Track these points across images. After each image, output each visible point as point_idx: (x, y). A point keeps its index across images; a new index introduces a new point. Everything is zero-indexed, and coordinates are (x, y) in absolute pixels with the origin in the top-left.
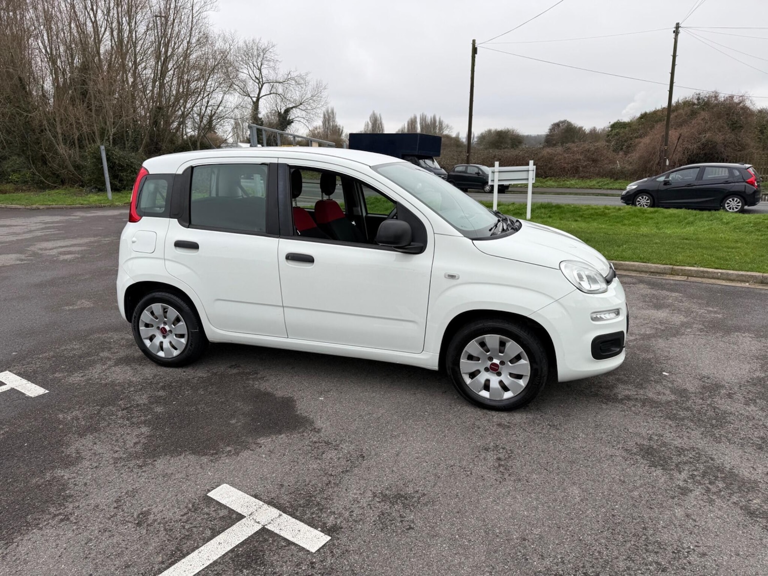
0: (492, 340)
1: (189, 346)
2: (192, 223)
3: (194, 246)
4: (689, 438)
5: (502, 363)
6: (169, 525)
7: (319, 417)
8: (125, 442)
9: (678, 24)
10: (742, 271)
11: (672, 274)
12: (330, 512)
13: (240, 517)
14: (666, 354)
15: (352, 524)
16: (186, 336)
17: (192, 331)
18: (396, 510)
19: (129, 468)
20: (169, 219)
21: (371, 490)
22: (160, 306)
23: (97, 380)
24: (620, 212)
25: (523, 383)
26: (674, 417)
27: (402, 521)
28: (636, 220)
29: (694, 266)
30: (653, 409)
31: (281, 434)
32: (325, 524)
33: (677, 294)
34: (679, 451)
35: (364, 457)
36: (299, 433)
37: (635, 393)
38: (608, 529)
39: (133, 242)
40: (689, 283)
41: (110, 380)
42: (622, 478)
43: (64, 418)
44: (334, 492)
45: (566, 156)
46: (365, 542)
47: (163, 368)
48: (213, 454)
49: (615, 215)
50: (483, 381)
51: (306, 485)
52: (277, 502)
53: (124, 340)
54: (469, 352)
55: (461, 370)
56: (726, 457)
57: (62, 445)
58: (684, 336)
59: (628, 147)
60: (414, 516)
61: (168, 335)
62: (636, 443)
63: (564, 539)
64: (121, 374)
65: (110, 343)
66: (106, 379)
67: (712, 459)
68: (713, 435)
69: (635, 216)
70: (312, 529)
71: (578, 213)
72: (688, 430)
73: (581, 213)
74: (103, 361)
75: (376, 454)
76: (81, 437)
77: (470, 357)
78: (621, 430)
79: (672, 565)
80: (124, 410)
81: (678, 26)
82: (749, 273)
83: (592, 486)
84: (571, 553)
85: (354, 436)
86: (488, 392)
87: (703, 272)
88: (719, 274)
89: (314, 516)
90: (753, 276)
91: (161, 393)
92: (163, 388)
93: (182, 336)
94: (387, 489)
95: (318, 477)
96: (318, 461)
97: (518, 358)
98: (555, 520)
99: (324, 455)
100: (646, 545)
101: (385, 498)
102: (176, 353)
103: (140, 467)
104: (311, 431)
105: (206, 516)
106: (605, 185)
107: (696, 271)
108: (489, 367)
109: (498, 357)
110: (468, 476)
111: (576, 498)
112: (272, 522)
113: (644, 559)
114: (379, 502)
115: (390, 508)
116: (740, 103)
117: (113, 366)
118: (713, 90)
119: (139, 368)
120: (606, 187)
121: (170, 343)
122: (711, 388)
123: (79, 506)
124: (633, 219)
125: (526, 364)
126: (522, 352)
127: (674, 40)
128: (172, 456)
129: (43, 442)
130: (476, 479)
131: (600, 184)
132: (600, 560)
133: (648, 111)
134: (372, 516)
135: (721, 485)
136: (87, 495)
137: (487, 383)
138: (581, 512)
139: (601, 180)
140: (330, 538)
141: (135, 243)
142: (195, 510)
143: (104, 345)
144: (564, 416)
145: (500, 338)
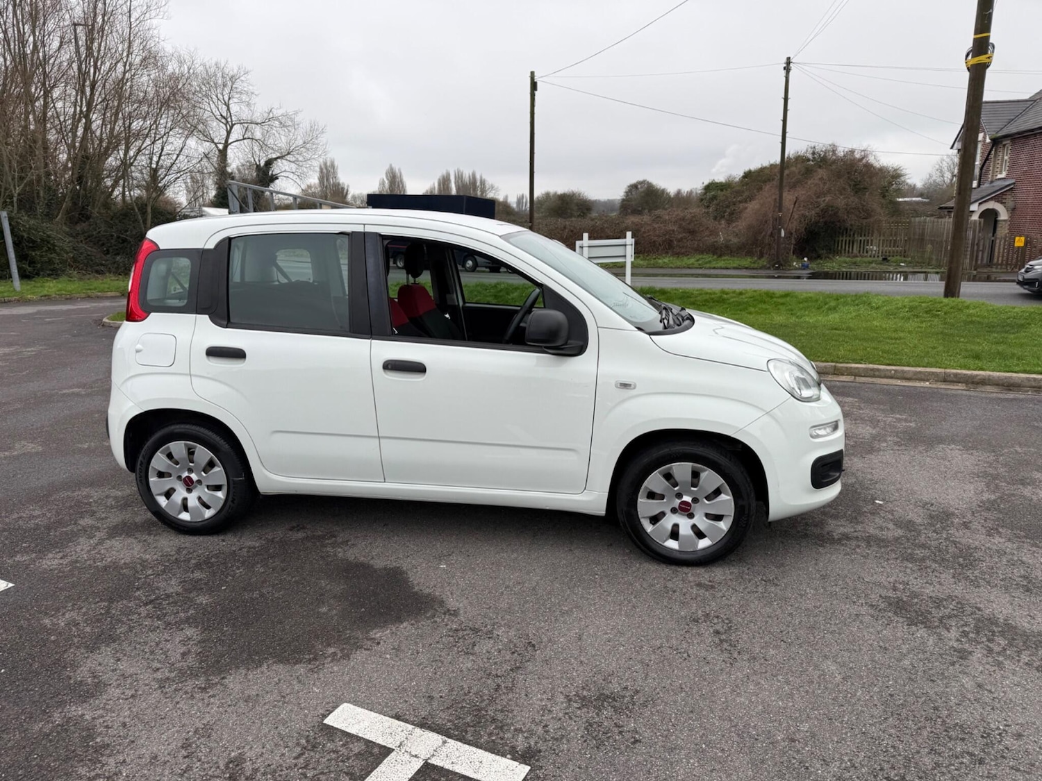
0: (682, 470)
1: (229, 502)
2: (232, 321)
3: (237, 354)
4: (940, 584)
5: (695, 500)
6: (280, 775)
7: (448, 593)
8: (165, 653)
9: (788, 59)
10: (919, 366)
11: (835, 374)
12: (516, 730)
13: (386, 751)
14: (869, 476)
15: (553, 744)
16: (225, 489)
17: (235, 479)
18: (606, 717)
19: (186, 693)
20: (195, 315)
21: (561, 693)
22: (183, 445)
23: (88, 562)
24: (741, 297)
25: (724, 526)
26: (910, 558)
27: (620, 733)
28: (764, 306)
29: (861, 363)
30: (883, 550)
31: (402, 623)
32: (513, 748)
33: (851, 399)
34: (935, 602)
35: (534, 646)
36: (428, 618)
37: (852, 530)
38: (892, 715)
39: (138, 351)
40: (858, 385)
41: (109, 560)
42: (881, 644)
43: (53, 624)
44: (510, 700)
45: (656, 226)
46: (580, 768)
47: (187, 536)
48: (310, 660)
49: (737, 301)
50: (669, 527)
51: (466, 695)
52: (433, 723)
53: (111, 499)
54: (650, 488)
55: (639, 513)
56: (994, 605)
57: (65, 667)
58: (881, 453)
59: (731, 214)
60: (634, 723)
61: (196, 487)
62: (880, 596)
63: (842, 734)
64: (125, 550)
65: (90, 504)
66: (102, 559)
67: (979, 609)
68: (967, 578)
69: (761, 302)
70: (498, 757)
71: (689, 299)
72: (935, 573)
73: (692, 300)
74: (88, 532)
75: (550, 641)
76: (92, 652)
77: (651, 495)
78: (854, 580)
79: (989, 754)
80: (146, 604)
81: (789, 62)
82: (928, 370)
83: (849, 658)
84: (859, 752)
85: (509, 617)
86: (677, 542)
87: (872, 370)
88: (893, 372)
89: (494, 738)
90: (933, 373)
91: (198, 575)
92: (198, 566)
93: (218, 488)
94: (583, 688)
95: (479, 680)
96: (471, 657)
97: (717, 492)
98: (822, 710)
99: (476, 648)
100: (946, 731)
101: (585, 702)
102: (208, 514)
103: (204, 689)
104: (445, 614)
105: (334, 756)
106: (706, 263)
107: (864, 369)
108: (677, 507)
109: (689, 493)
110: (685, 659)
111: (836, 677)
112: (435, 753)
113: (951, 749)
114: (579, 708)
115: (598, 714)
116: (863, 158)
117: (107, 539)
118: (830, 143)
119: (150, 539)
120: (708, 265)
121: (199, 498)
122: (941, 518)
123: (124, 761)
124: (760, 306)
125: (728, 500)
126: (723, 484)
127: (784, 79)
128: (248, 669)
129: (31, 665)
130: (698, 662)
131: (700, 262)
132: (899, 758)
133: (752, 169)
134: (576, 729)
135: (1003, 642)
136: (133, 742)
137: (675, 528)
138: (849, 695)
139: (701, 256)
140: (529, 768)
141: (141, 353)
142: (314, 747)
143: (81, 508)
144: (778, 567)
145: (693, 467)
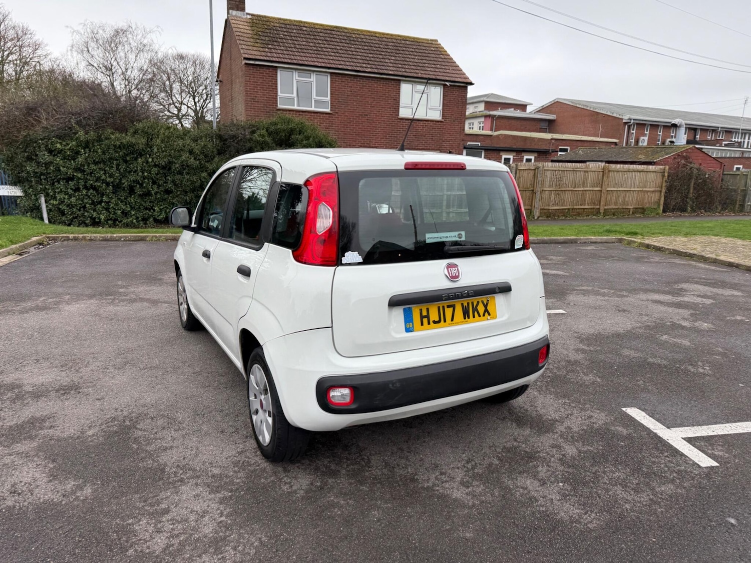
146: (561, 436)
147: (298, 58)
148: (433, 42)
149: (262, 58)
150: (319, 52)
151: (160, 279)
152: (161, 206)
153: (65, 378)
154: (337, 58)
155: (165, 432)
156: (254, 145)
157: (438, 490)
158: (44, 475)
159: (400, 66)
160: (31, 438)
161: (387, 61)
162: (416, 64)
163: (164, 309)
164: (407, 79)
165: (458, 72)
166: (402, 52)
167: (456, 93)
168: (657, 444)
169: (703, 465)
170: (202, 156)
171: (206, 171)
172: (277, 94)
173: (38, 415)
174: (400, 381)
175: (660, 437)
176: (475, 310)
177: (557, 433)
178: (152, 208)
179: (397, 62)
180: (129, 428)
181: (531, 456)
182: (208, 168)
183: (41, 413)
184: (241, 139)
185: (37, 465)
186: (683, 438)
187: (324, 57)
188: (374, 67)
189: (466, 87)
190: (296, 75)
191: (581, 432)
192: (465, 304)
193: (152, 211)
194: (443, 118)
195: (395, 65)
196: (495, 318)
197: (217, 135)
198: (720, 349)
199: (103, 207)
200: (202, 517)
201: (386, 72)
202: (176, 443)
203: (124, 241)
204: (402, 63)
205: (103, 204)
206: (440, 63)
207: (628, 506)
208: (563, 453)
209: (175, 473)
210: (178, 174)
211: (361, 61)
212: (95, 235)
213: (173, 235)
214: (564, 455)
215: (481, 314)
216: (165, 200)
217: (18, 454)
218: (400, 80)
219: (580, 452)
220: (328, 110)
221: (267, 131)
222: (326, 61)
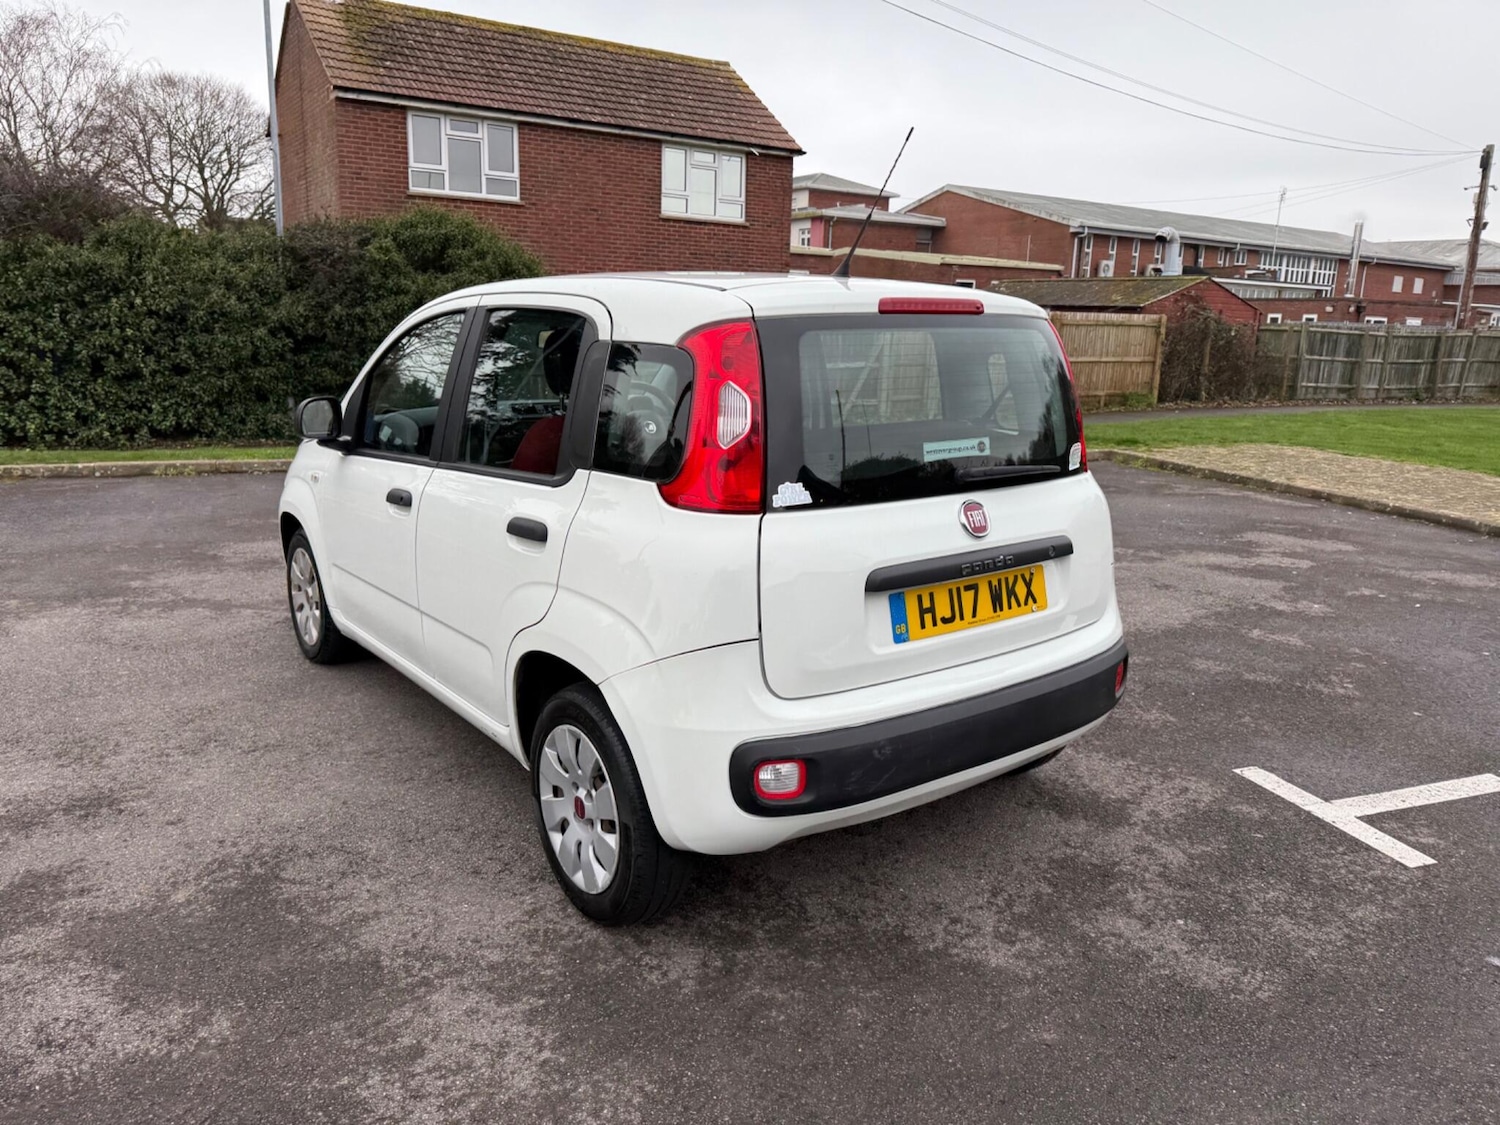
146: (1146, 829)
147: (451, 90)
148: (721, 67)
149: (373, 88)
150: (492, 80)
151: (214, 557)
152: (165, 400)
153: (76, 781)
154: (530, 93)
155: (350, 882)
156: (367, 269)
157: (958, 955)
158: (106, 999)
159: (659, 112)
160: (41, 919)
161: (632, 101)
162: (689, 110)
163: (246, 620)
164: (674, 139)
165: (773, 128)
166: (662, 85)
167: (772, 170)
168: (1317, 831)
169: (1411, 864)
170: (253, 294)
171: (264, 324)
172: (407, 163)
173: (40, 867)
174: (892, 741)
175: (1318, 818)
176: (1012, 593)
177: (1135, 824)
178: (145, 406)
179: (653, 104)
180: (265, 880)
181: (1105, 874)
182: (268, 318)
183: (47, 863)
184: (340, 258)
185: (83, 979)
186: (1359, 818)
187: (503, 89)
188: (606, 112)
189: (790, 160)
190: (446, 127)
191: (1180, 820)
192: (995, 583)
193: (144, 411)
194: (747, 220)
195: (649, 111)
196: (1044, 607)
197: (285, 249)
198: (1357, 651)
199: (32, 405)
200: (501, 1055)
201: (632, 124)
202: (383, 906)
203: (102, 476)
204: (662, 106)
205: (32, 398)
206: (736, 110)
207: (1312, 952)
208: (1163, 861)
209: (407, 969)
210: (201, 331)
211: (580, 101)
212: (32, 466)
213: (213, 461)
214: (1165, 866)
215: (1022, 601)
216: (173, 387)
217: (26, 958)
218: (660, 142)
219: (1191, 857)
220: (516, 199)
221: (394, 240)
222: (509, 98)
